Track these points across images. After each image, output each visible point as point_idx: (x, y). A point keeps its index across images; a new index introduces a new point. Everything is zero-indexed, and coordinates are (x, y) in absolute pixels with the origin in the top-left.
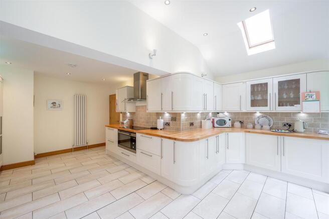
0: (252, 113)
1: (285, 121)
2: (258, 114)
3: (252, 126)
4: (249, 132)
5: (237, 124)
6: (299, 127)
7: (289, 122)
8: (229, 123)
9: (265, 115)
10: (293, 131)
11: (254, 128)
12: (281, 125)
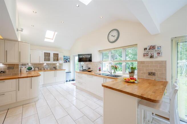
0: (43, 64)
1: (54, 66)
2: (45, 64)
3: (43, 69)
4: (45, 71)
5: (37, 69)
6: (58, 68)
7: (55, 67)
8: (33, 69)
9: (48, 64)
10: (56, 69)
11: (44, 69)
12: (52, 68)
